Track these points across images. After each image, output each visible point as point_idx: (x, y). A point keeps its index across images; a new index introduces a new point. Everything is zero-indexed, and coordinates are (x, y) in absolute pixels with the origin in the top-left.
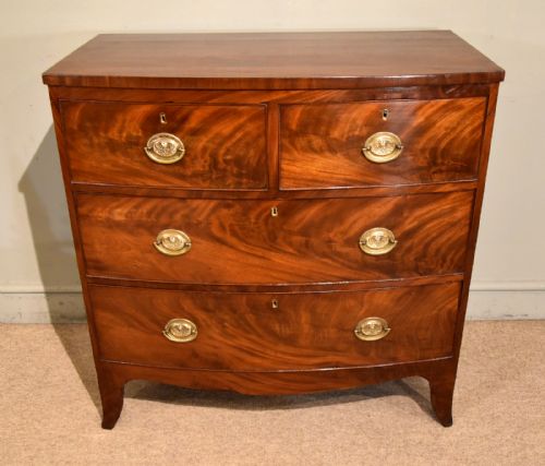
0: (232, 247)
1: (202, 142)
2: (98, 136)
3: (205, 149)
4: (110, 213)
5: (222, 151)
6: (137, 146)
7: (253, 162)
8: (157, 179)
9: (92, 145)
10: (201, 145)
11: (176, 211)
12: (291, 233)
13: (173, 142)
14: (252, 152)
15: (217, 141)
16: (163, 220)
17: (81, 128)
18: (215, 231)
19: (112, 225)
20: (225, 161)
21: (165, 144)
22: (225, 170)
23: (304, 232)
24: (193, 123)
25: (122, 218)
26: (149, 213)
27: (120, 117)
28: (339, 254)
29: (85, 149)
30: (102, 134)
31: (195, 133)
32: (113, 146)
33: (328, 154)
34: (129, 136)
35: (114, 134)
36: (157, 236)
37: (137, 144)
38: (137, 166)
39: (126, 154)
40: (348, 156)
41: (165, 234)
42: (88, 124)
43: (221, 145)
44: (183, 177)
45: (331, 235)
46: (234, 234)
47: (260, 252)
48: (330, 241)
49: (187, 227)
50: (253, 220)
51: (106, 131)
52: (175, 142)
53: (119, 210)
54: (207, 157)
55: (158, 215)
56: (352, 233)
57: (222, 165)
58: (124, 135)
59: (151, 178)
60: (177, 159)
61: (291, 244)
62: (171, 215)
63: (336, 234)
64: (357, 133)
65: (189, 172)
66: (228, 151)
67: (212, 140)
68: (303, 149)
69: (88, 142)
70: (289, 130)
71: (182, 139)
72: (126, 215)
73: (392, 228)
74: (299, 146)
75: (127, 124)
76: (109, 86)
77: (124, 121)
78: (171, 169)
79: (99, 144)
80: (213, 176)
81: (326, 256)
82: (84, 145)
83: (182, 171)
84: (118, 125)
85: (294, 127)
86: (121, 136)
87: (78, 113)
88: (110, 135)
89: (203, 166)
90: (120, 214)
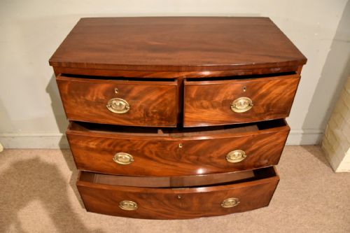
0: (156, 161)
1: (139, 103)
2: (80, 98)
3: (141, 107)
4: (87, 143)
5: (151, 108)
6: (102, 104)
7: (168, 113)
9: (76, 102)
10: (138, 105)
11: (124, 145)
12: (189, 155)
13: (122, 103)
14: (168, 108)
15: (149, 102)
16: (118, 148)
17: (69, 92)
18: (147, 153)
19: (88, 149)
20: (152, 112)
21: (118, 104)
22: (153, 117)
23: (197, 154)
24: (134, 93)
25: (94, 147)
26: (109, 145)
27: (92, 89)
29: (73, 104)
30: (82, 97)
31: (135, 98)
32: (88, 103)
33: (211, 109)
34: (97, 98)
35: (89, 98)
36: (114, 155)
38: (103, 114)
39: (96, 108)
40: (222, 110)
41: (119, 155)
42: (73, 92)
43: (150, 105)
44: (129, 120)
45: (212, 155)
46: (157, 155)
47: (172, 163)
48: (210, 157)
49: (130, 152)
50: (168, 149)
51: (84, 95)
52: (123, 103)
53: (92, 143)
54: (142, 111)
55: (115, 146)
56: (222, 153)
57: (151, 115)
58: (94, 98)
60: (125, 111)
61: (189, 159)
62: (122, 146)
63: (215, 154)
64: (228, 98)
65: (132, 118)
66: (154, 108)
67: (145, 102)
68: (197, 107)
69: (74, 101)
70: (191, 98)
71: (128, 101)
72: (96, 145)
73: (244, 150)
74: (195, 106)
75: (95, 93)
76: (86, 68)
77: (94, 91)
78: (122, 116)
79: (81, 102)
80: (146, 120)
81: (208, 164)
82: (72, 102)
83: (128, 117)
84: (91, 93)
85: (193, 96)
86: (92, 99)
87: (67, 87)
88: (87, 98)
89: (140, 115)
90: (93, 145)
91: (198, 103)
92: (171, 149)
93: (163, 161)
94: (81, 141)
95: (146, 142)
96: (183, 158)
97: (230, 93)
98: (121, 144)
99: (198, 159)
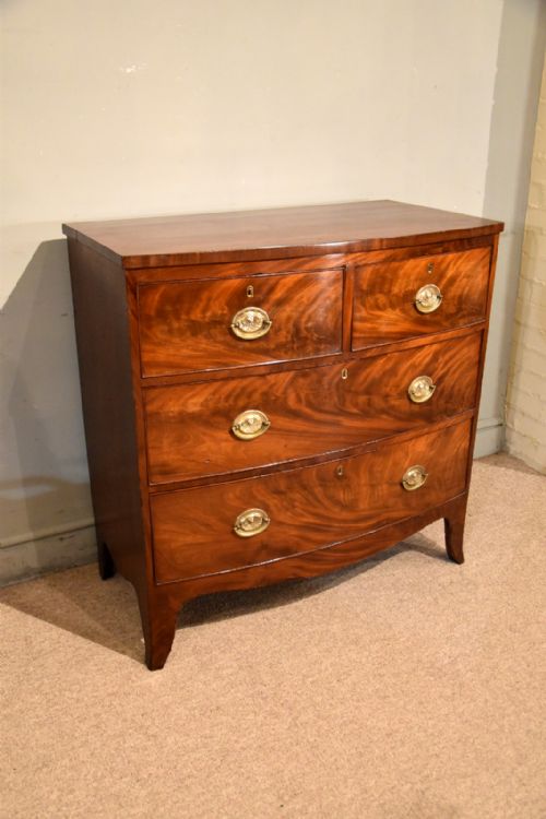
0: (307, 418)
1: (286, 312)
2: (178, 319)
3: (289, 318)
4: (183, 405)
5: (304, 320)
6: (224, 324)
7: (331, 326)
8: (239, 358)
9: (170, 331)
10: (285, 315)
11: (255, 390)
12: (357, 393)
13: (258, 315)
14: (330, 317)
15: (301, 309)
16: (242, 402)
17: (160, 313)
18: (292, 402)
19: (185, 418)
20: (307, 329)
21: (251, 319)
22: (306, 338)
23: (368, 391)
24: (278, 294)
25: (197, 409)
26: (227, 398)
27: (205, 296)
28: (393, 407)
29: (162, 337)
30: (183, 317)
31: (281, 303)
32: (195, 329)
33: (390, 309)
34: (213, 315)
35: (196, 315)
36: (234, 421)
37: (220, 323)
38: (220, 348)
39: (209, 336)
40: (404, 311)
41: (242, 418)
42: (169, 308)
43: (303, 313)
44: (266, 352)
45: (388, 390)
46: (310, 405)
48: (387, 396)
49: (267, 405)
50: (326, 387)
51: (188, 313)
52: (260, 315)
53: (195, 400)
54: (290, 326)
55: (238, 397)
56: (402, 386)
57: (304, 333)
58: (209, 314)
59: (233, 358)
60: (263, 333)
61: (356, 405)
62: (250, 396)
63: (391, 388)
64: (410, 288)
65: (272, 346)
66: (309, 319)
67: (295, 309)
68: (372, 308)
70: (362, 291)
71: (268, 311)
72: (202, 405)
73: (430, 375)
74: (368, 305)
75: (211, 302)
76: (198, 262)
77: (209, 299)
78: (254, 345)
79: (179, 329)
80: (295, 346)
81: (383, 411)
82: (162, 332)
83: (265, 345)
84: (202, 305)
85: (365, 287)
86: (204, 317)
87: (157, 297)
88: (193, 317)
89: (286, 337)
90: (195, 404)
91: (371, 300)
92: (330, 384)
93: (318, 416)
94: (171, 403)
95: (292, 374)
96: (348, 404)
97: (412, 278)
98: (249, 390)
99: (369, 403)
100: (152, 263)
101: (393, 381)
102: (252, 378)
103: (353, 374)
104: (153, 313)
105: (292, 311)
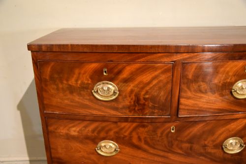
0: (145, 151)
1: (131, 86)
2: (62, 83)
3: (132, 91)
4: (68, 130)
5: (143, 93)
6: (87, 89)
7: (163, 99)
8: (99, 110)
9: (58, 89)
10: (129, 89)
11: (110, 130)
12: (182, 142)
13: (110, 86)
14: (162, 93)
15: (141, 86)
16: (102, 135)
17: (51, 78)
18: (135, 141)
19: (69, 137)
20: (144, 99)
21: (105, 88)
22: (144, 105)
23: (190, 141)
24: (125, 75)
25: (75, 134)
26: (93, 131)
27: (77, 71)
28: (210, 154)
29: (53, 91)
30: (65, 82)
31: (126, 81)
32: (72, 90)
33: (210, 93)
34: (83, 83)
35: (72, 82)
36: (97, 144)
37: (87, 88)
38: (87, 102)
39: (80, 94)
40: (222, 95)
41: (103, 144)
42: (56, 76)
43: (143, 88)
44: (116, 109)
45: (206, 142)
46: (146, 143)
47: (162, 153)
48: (205, 146)
49: (117, 139)
50: (159, 135)
51: (67, 80)
52: (112, 87)
53: (74, 129)
54: (133, 96)
55: (99, 132)
56: (218, 141)
57: (142, 102)
58: (79, 82)
59: (96, 109)
60: (114, 97)
61: (181, 149)
62: (107, 132)
63: (209, 141)
64: (228, 80)
65: (120, 106)
66: (147, 92)
67: (137, 86)
68: (195, 91)
69: (55, 87)
70: (188, 79)
71: (117, 85)
72: (78, 132)
73: (242, 137)
74: (192, 89)
75: (81, 76)
76: (70, 51)
77: (79, 74)
78: (109, 104)
79: (63, 88)
80: (136, 109)
81: (201, 154)
82: (53, 89)
83: (116, 105)
84: (75, 76)
85: (190, 77)
86: (77, 84)
87: (49, 69)
88: (70, 83)
89: (130, 102)
90: (75, 131)
91: (195, 86)
92: (162, 134)
93: (152, 151)
94: (62, 128)
95: (135, 125)
96: (174, 146)
97: (231, 74)
98: (107, 129)
99: (191, 148)
100: (44, 49)
101: (210, 138)
102: (109, 123)
103: (179, 130)
104: (47, 78)
105: (133, 87)
